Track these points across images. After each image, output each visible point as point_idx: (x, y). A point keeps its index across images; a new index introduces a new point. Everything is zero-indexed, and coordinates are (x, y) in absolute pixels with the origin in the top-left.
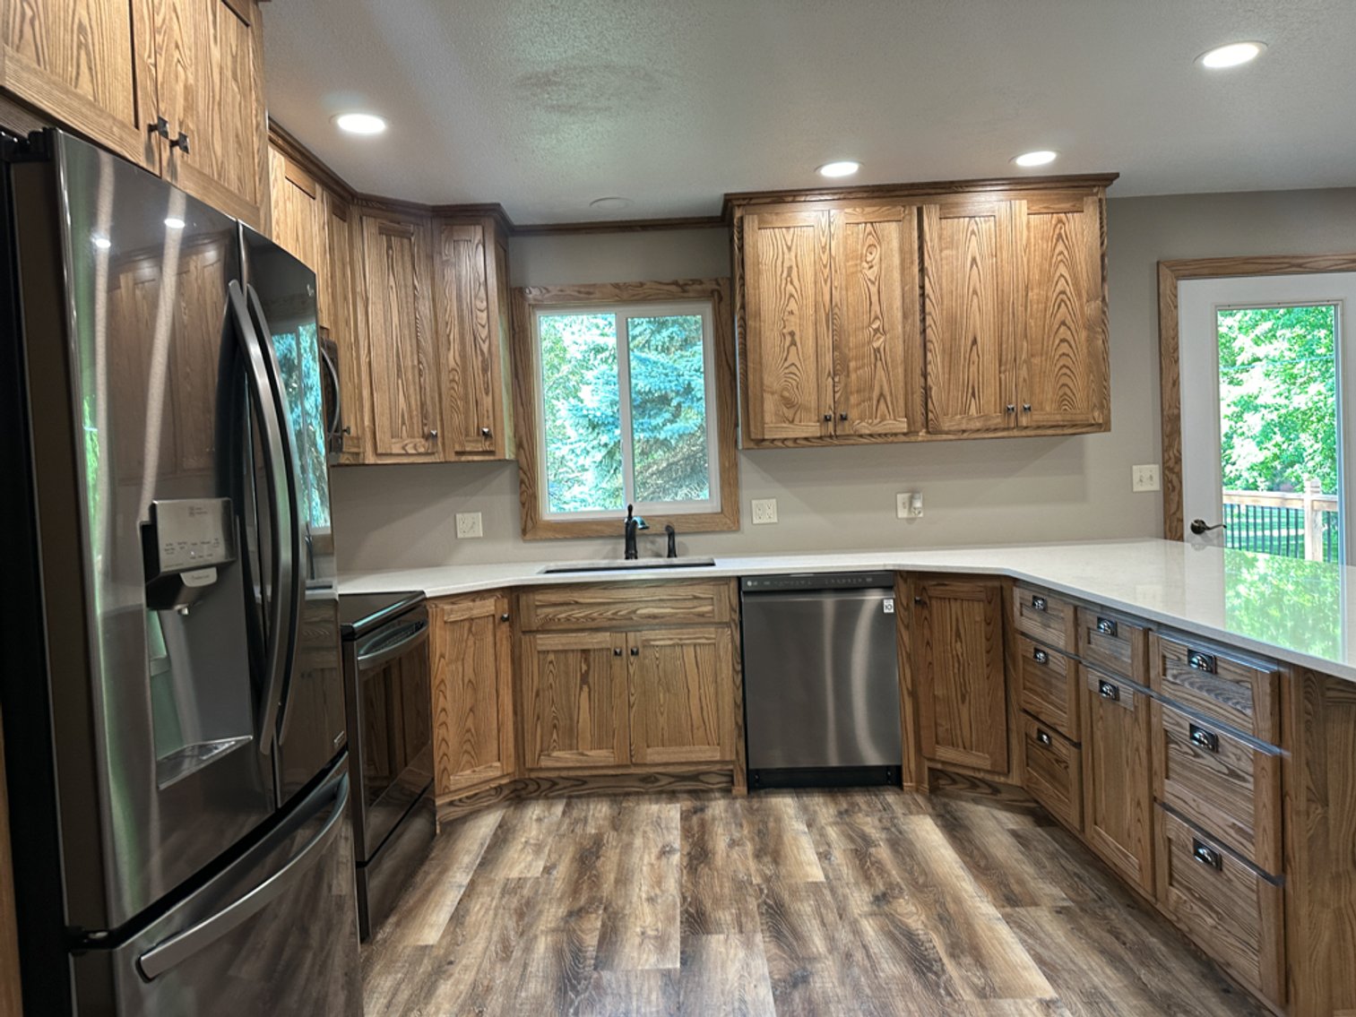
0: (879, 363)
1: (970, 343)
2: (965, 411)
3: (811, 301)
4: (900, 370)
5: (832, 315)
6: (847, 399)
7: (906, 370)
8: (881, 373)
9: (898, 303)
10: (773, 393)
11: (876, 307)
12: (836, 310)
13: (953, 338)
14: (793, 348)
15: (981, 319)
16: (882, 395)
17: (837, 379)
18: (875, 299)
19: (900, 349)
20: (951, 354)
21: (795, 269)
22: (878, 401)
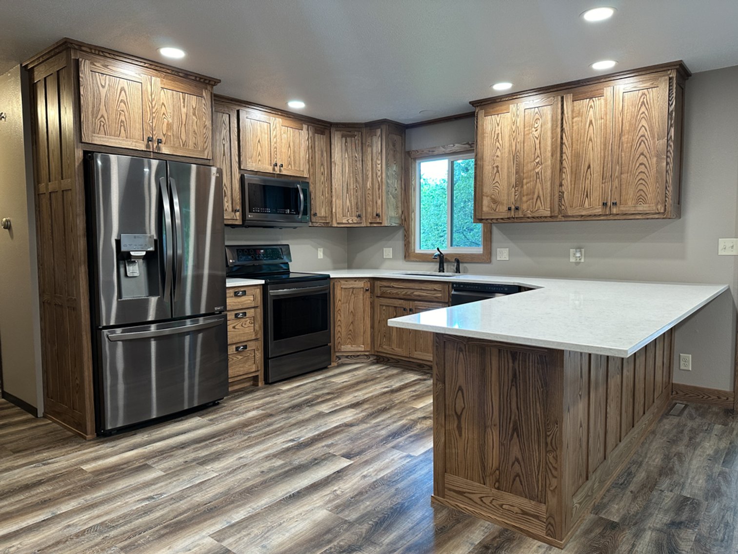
0: (538, 180)
1: (586, 168)
2: (582, 205)
3: (507, 150)
4: (549, 183)
5: (515, 157)
6: (521, 199)
7: (551, 183)
8: (539, 185)
9: (549, 148)
10: (487, 196)
11: (538, 151)
12: (518, 154)
13: (577, 166)
14: (497, 173)
15: (594, 155)
16: (539, 197)
17: (516, 189)
18: (538, 146)
19: (549, 172)
20: (575, 174)
21: (500, 135)
22: (537, 200)
